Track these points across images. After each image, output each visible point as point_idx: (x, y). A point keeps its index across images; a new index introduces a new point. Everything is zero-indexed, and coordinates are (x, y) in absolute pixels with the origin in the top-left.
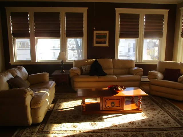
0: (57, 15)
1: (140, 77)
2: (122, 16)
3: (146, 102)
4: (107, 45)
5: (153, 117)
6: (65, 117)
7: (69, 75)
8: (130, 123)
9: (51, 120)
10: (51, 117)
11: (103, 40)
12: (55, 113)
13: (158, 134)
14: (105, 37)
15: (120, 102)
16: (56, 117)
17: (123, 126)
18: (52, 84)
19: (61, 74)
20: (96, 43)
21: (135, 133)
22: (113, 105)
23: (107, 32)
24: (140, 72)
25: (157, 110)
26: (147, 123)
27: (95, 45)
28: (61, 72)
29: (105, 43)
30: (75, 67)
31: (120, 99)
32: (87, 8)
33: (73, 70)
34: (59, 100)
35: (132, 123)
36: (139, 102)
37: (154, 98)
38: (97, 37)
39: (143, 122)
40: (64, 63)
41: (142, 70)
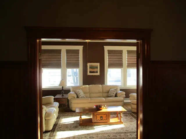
0: (59, 51)
1: (123, 99)
2: (110, 52)
3: (127, 117)
4: (98, 74)
5: (130, 126)
6: (68, 127)
7: (67, 98)
8: (113, 129)
9: (57, 129)
10: (57, 128)
11: (95, 70)
12: (59, 125)
13: (130, 135)
14: (97, 68)
15: (107, 116)
16: (61, 128)
17: (108, 131)
18: (57, 104)
19: (61, 97)
20: (90, 73)
21: (115, 135)
22: (101, 118)
23: (98, 64)
24: (122, 95)
25: (134, 122)
26: (125, 130)
27: (89, 74)
28: (62, 96)
29: (97, 72)
30: (72, 91)
31: (107, 114)
32: (83, 46)
33: (70, 94)
34: (61, 117)
35: (115, 130)
36: (121, 116)
37: (134, 114)
38: (90, 68)
39: (122, 129)
40: (64, 88)
41: (124, 93)
